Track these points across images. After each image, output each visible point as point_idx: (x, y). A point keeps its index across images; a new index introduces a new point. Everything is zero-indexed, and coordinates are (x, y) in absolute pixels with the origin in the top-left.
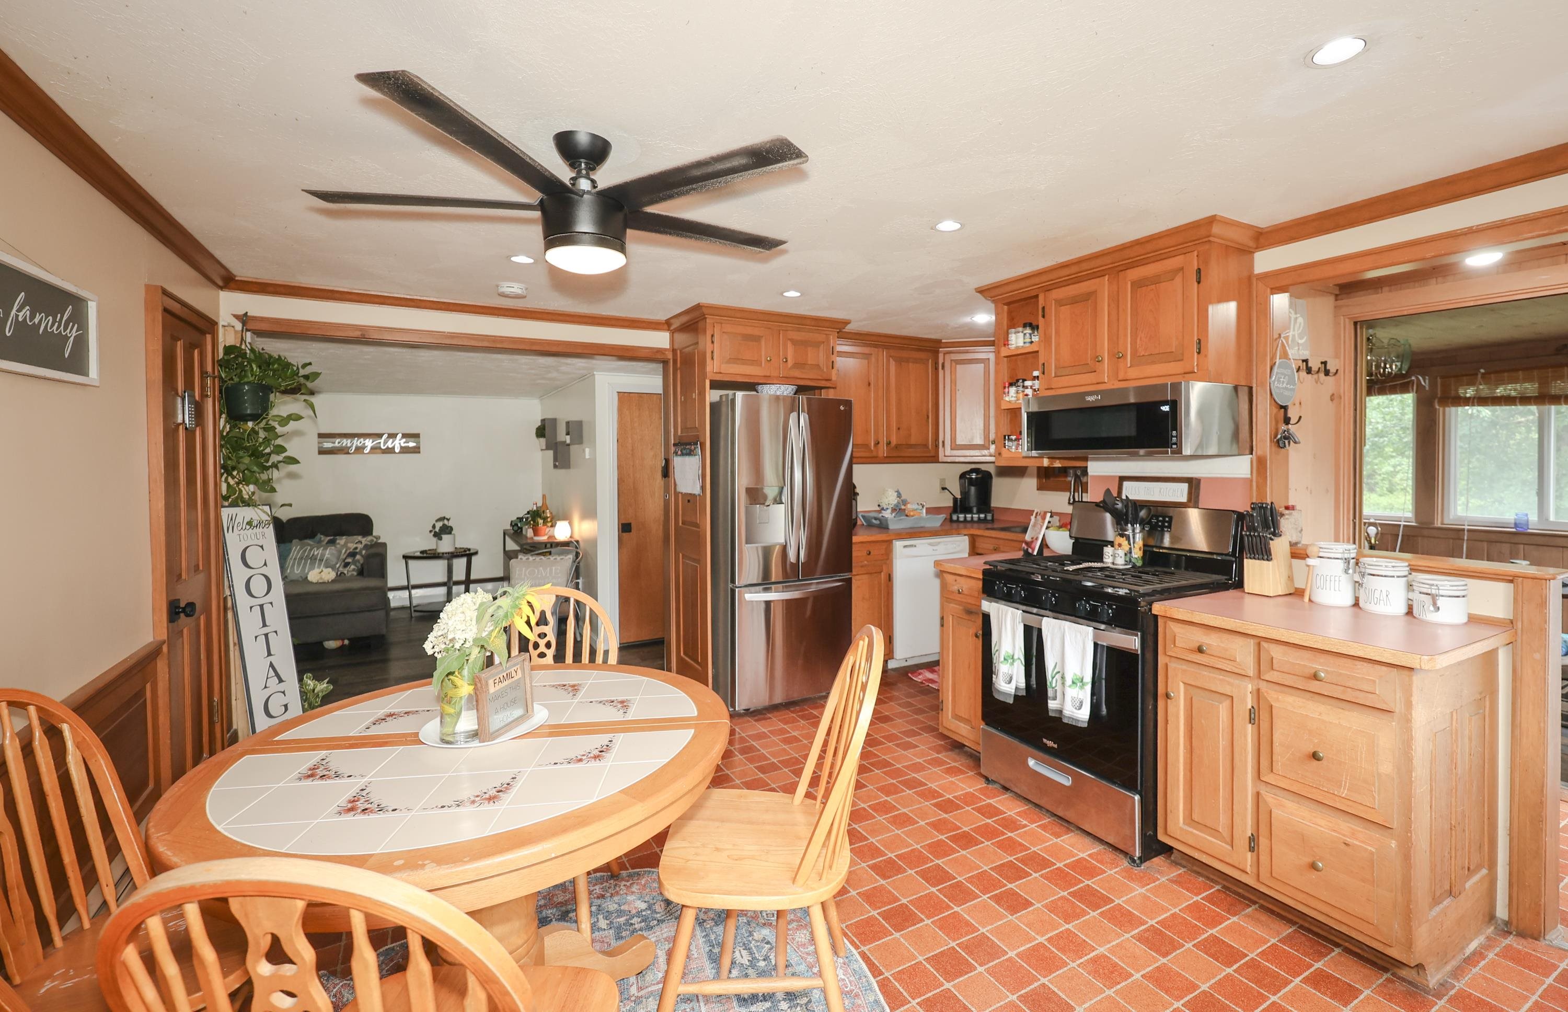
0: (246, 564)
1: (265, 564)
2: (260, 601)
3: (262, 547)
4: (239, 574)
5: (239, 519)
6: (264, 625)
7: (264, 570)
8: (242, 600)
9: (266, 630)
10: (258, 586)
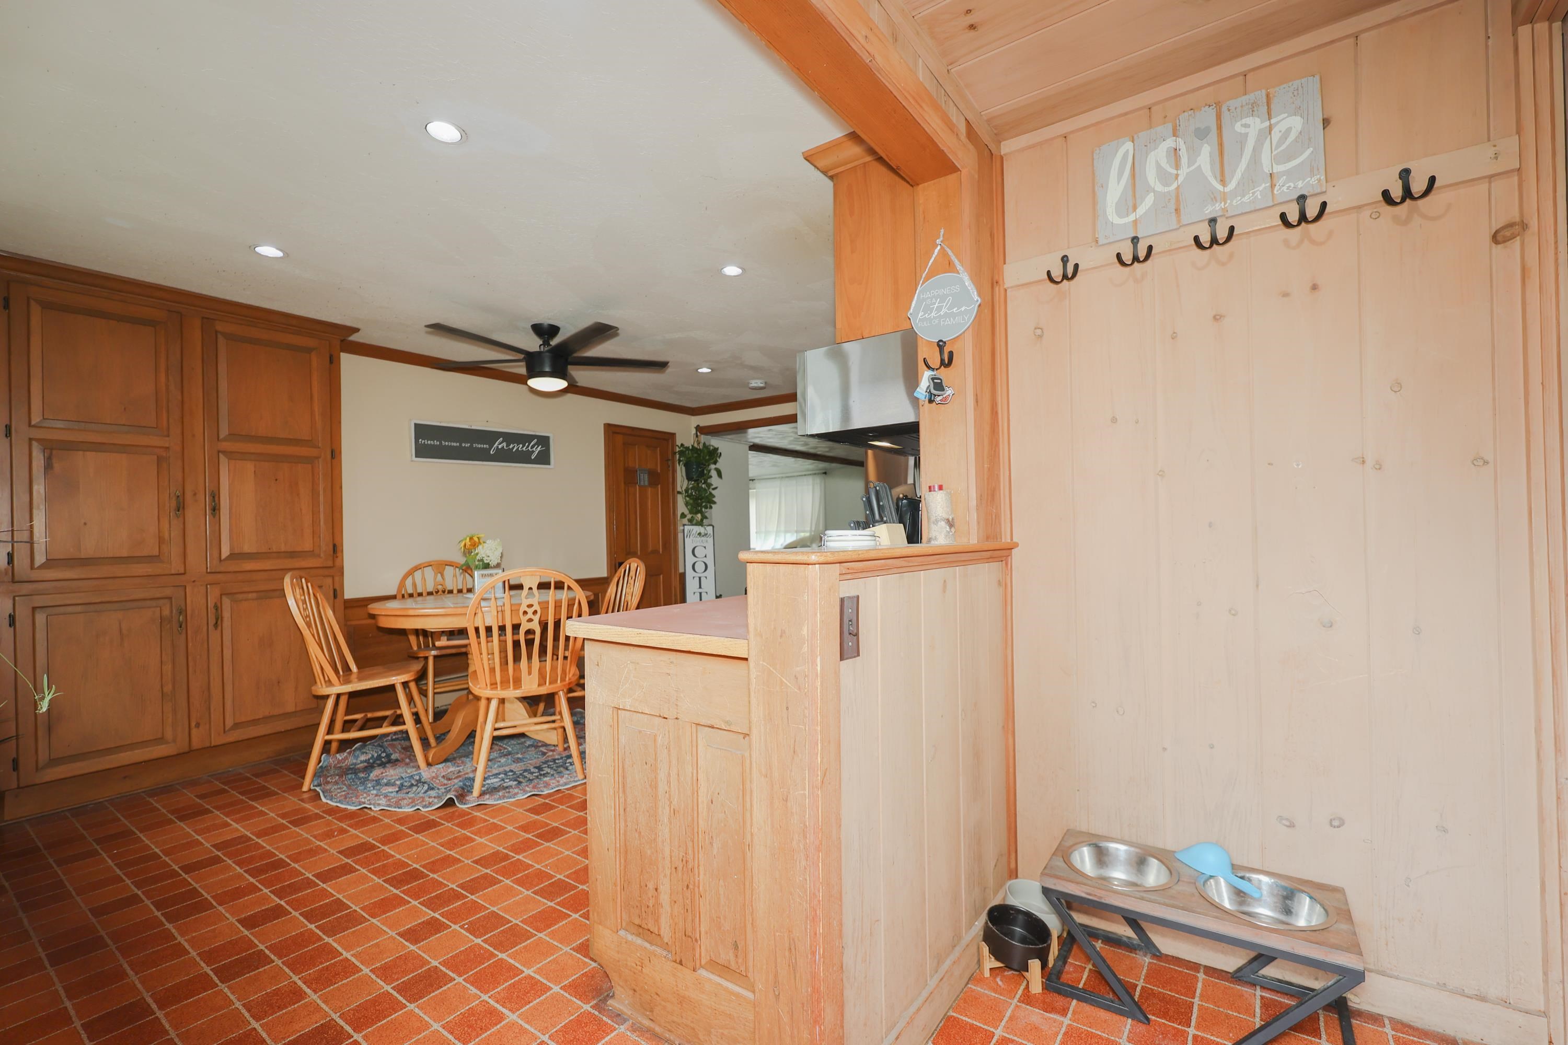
0: (694, 555)
1: (706, 556)
2: (700, 575)
3: (705, 547)
4: (690, 559)
5: (694, 532)
6: (700, 587)
7: (705, 560)
8: (689, 574)
9: (700, 590)
10: (700, 567)
